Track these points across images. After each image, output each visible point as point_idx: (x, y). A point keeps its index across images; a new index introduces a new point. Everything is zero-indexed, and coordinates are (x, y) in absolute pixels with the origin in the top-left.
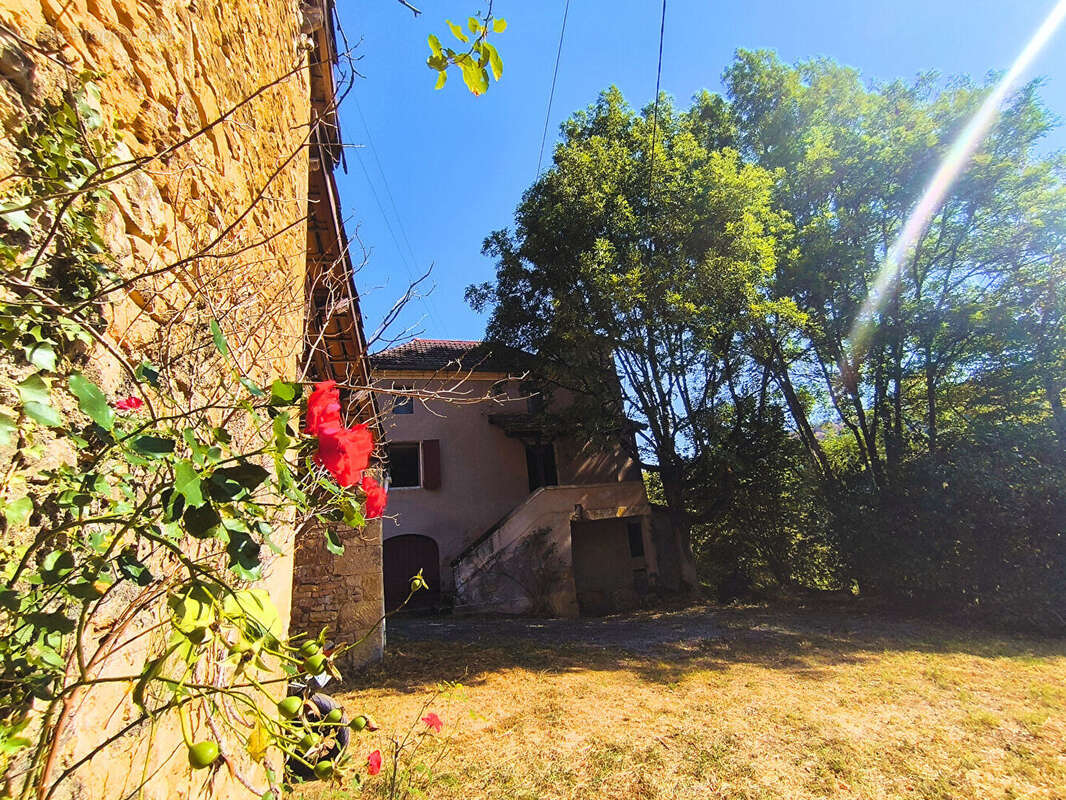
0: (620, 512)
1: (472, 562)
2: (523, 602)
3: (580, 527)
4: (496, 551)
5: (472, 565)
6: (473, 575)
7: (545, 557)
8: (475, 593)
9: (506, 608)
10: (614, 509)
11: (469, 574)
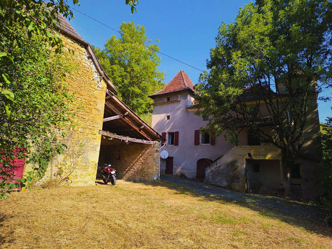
0: (268, 157)
1: (210, 168)
2: (225, 183)
3: (250, 161)
4: (218, 165)
5: (210, 169)
6: (210, 172)
7: (234, 170)
8: (210, 177)
9: (219, 184)
10: (265, 156)
11: (209, 171)
